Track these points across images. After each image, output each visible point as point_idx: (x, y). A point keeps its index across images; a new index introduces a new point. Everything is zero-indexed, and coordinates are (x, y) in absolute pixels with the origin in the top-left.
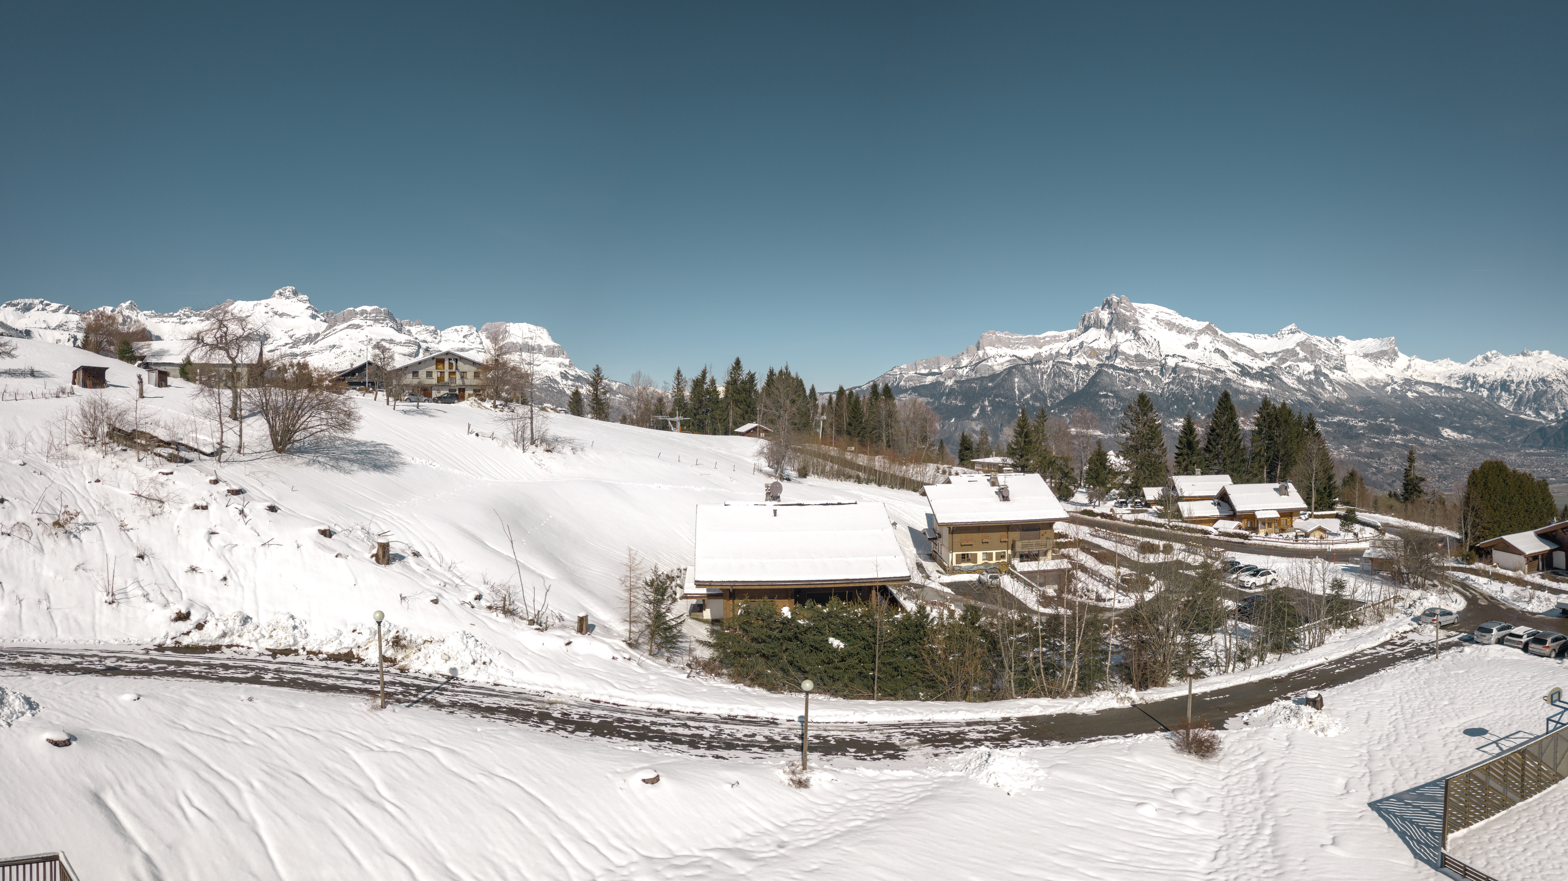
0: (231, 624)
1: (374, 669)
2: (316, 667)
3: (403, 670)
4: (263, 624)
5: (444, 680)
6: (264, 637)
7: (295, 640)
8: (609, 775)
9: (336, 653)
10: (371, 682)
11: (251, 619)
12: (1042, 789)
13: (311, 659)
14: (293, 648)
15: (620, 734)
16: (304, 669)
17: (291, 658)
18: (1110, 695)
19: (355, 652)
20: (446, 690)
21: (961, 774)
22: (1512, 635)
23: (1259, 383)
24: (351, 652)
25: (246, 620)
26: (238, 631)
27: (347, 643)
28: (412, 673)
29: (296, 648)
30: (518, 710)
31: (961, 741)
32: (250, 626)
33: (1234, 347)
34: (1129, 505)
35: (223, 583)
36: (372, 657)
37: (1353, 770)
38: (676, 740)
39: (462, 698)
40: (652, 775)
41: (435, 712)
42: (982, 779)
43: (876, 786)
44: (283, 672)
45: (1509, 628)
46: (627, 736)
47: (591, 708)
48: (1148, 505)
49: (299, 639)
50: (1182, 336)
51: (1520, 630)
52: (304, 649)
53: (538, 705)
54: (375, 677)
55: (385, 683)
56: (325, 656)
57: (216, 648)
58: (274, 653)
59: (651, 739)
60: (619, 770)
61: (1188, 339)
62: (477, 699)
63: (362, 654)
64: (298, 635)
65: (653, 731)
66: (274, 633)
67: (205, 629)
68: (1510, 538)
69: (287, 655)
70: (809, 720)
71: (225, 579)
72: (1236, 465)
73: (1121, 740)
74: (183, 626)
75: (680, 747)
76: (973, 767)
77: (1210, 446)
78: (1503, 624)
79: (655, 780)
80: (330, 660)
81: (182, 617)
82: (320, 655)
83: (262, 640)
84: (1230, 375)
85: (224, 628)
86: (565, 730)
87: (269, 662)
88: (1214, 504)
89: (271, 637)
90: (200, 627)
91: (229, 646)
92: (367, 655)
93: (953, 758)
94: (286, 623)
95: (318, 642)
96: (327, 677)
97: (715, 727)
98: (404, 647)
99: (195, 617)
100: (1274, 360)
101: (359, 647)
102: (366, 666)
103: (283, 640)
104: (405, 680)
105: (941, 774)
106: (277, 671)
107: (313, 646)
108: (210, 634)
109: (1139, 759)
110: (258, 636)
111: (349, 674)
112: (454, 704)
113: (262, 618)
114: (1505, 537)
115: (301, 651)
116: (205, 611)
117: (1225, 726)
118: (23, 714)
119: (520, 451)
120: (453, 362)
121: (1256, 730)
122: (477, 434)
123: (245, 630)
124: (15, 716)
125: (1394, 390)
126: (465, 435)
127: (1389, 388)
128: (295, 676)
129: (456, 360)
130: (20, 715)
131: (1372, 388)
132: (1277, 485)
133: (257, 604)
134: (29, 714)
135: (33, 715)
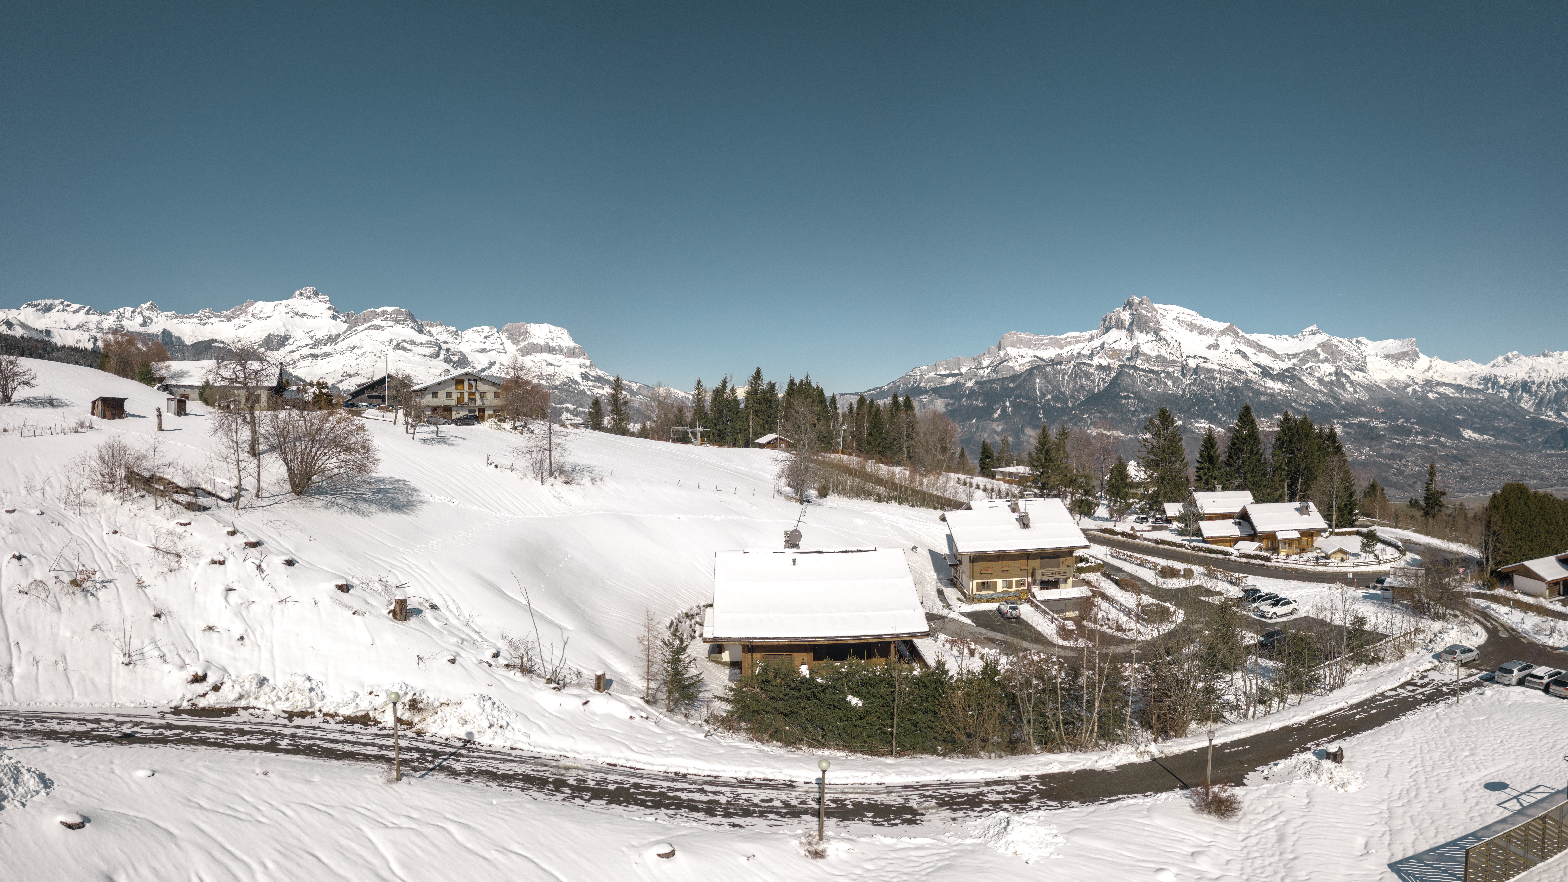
0: (247, 686)
1: (390, 733)
2: (332, 731)
3: (419, 734)
4: (280, 685)
5: (461, 745)
6: (280, 699)
7: (311, 703)
8: (624, 849)
9: (353, 716)
10: (387, 748)
11: (268, 680)
12: (1061, 858)
13: (328, 723)
14: (309, 711)
15: (636, 801)
16: (320, 734)
17: (307, 722)
18: (1130, 747)
19: (371, 715)
20: (463, 755)
21: (980, 842)
22: (1533, 676)
23: (1279, 383)
24: (367, 716)
25: (262, 682)
26: (254, 693)
27: (363, 706)
28: (428, 737)
29: (312, 711)
30: (534, 777)
31: (980, 804)
32: (266, 688)
33: (1254, 347)
34: (1150, 522)
35: (240, 642)
36: (388, 720)
37: (1373, 829)
38: (693, 808)
39: (477, 764)
40: (667, 849)
41: (451, 782)
42: (1001, 849)
43: (894, 856)
44: (300, 737)
45: (1530, 668)
46: (643, 805)
47: (607, 771)
48: (1169, 522)
49: (315, 701)
50: (1203, 336)
51: (1541, 670)
52: (320, 711)
53: (553, 771)
54: (391, 742)
55: (401, 748)
56: (342, 719)
57: (232, 711)
58: (291, 715)
59: (667, 808)
60: (634, 844)
61: (1210, 340)
62: (493, 765)
63: (378, 718)
64: (315, 697)
65: (670, 799)
66: (290, 695)
67: (221, 690)
68: (1532, 564)
69: (303, 717)
70: (826, 782)
71: (242, 638)
72: (1257, 480)
73: (1141, 800)
74: (200, 688)
75: (697, 816)
76: (991, 834)
77: (1231, 460)
78: (1523, 662)
79: (670, 855)
80: (347, 723)
81: (199, 679)
82: (336, 718)
83: (279, 702)
84: (1251, 376)
85: (240, 690)
86: (581, 799)
87: (285, 726)
88: (1235, 523)
89: (287, 699)
90: (216, 688)
91: (245, 709)
92: (383, 718)
93: (971, 824)
94: (303, 685)
95: (335, 705)
96: (344, 742)
97: (732, 793)
98: (421, 710)
99: (212, 679)
100: (1295, 361)
101: (375, 710)
102: (381, 730)
103: (300, 702)
104: (421, 744)
105: (960, 840)
106: (294, 736)
107: (329, 709)
108: (227, 696)
109: (1159, 821)
110: (275, 698)
111: (365, 739)
112: (469, 772)
113: (279, 679)
114: (1527, 562)
115: (317, 714)
116: (222, 672)
117: (1245, 781)
118: (37, 792)
119: (539, 483)
120: (473, 383)
121: (1276, 789)
122: (496, 466)
123: (262, 692)
124: (29, 796)
125: (1415, 391)
126: (483, 466)
127: (1410, 390)
128: (312, 742)
129: (476, 381)
130: (34, 794)
131: (1393, 389)
132: (1298, 505)
133: (273, 664)
134: (43, 793)
135: (48, 794)
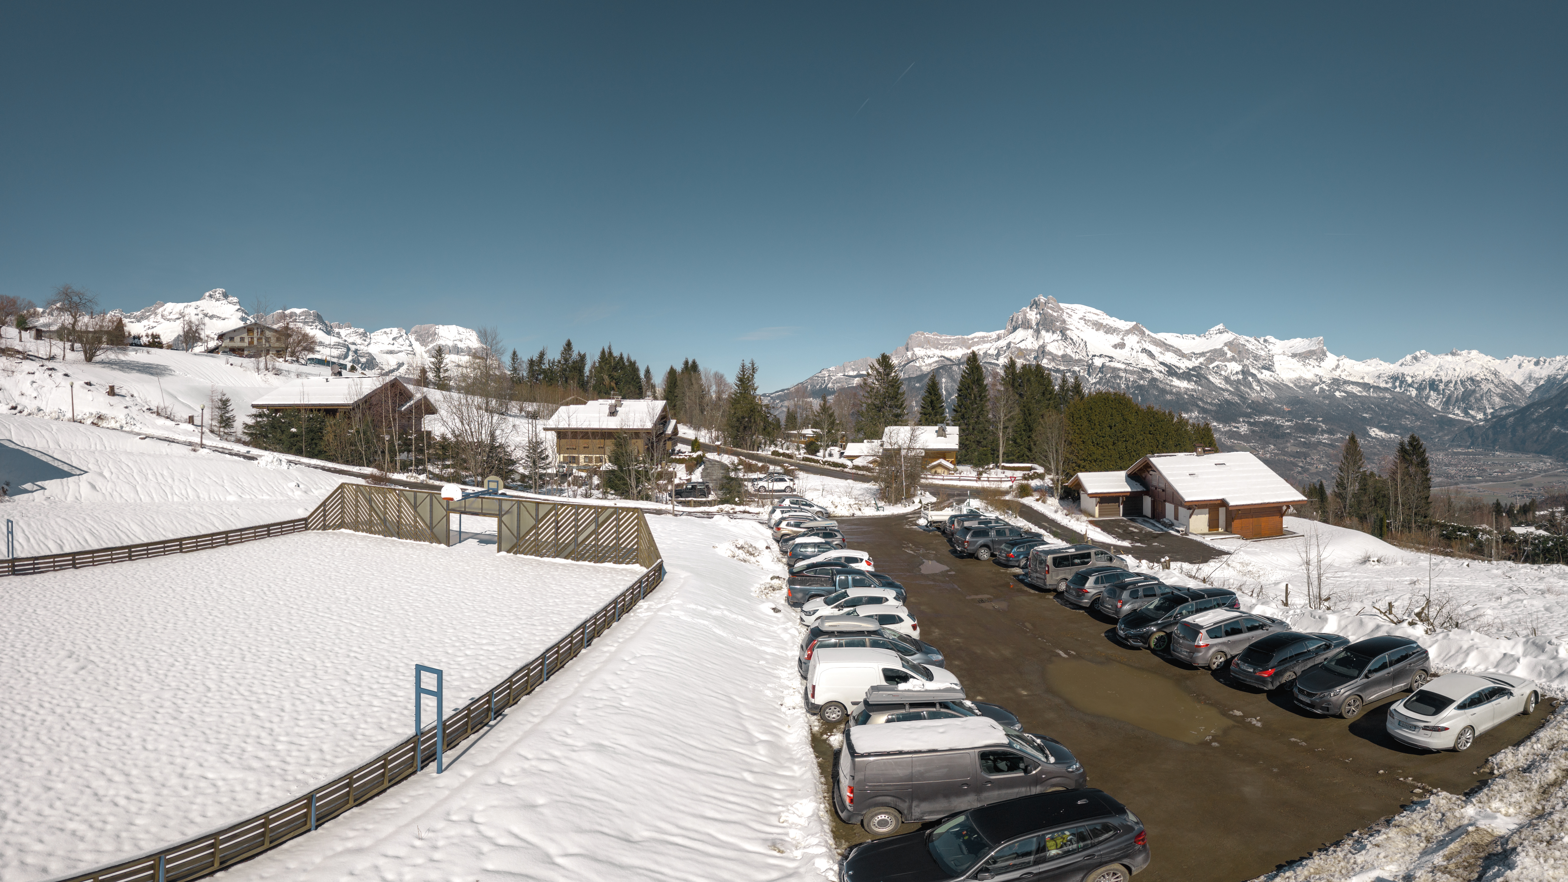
23: (1186, 382)
33: (1161, 346)
50: (1109, 336)
61: (1116, 339)
84: (1157, 375)
100: (1201, 360)
125: (1322, 390)
127: (1317, 388)
131: (1300, 387)
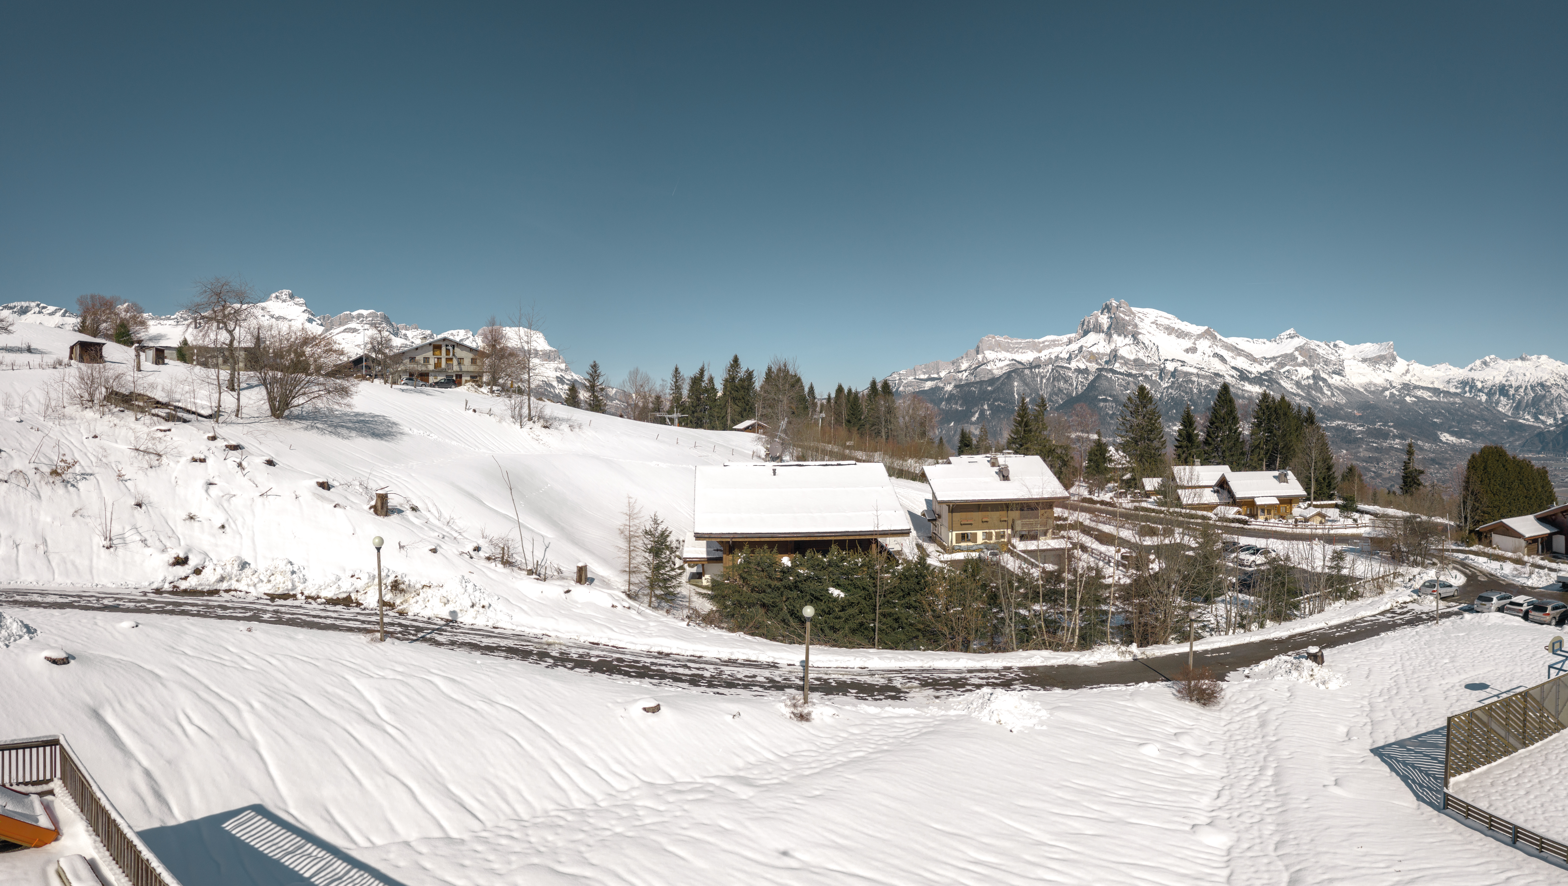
0: (229, 568)
1: (373, 612)
2: (315, 609)
3: (401, 613)
4: (261, 569)
5: (443, 623)
6: (262, 581)
7: (293, 585)
8: (610, 705)
9: (335, 598)
10: (369, 623)
11: (249, 564)
12: (1045, 728)
13: (310, 603)
14: (291, 593)
15: (620, 672)
16: (302, 611)
17: (290, 602)
18: (1112, 648)
19: (353, 596)
20: (446, 631)
21: (963, 713)
22: (1512, 603)
23: (1257, 387)
24: (349, 597)
25: (244, 565)
26: (236, 576)
27: (345, 587)
28: (410, 615)
29: (294, 592)
30: (517, 649)
31: (963, 686)
32: (248, 571)
33: (1233, 351)
34: (1129, 496)
35: (221, 531)
36: (371, 600)
37: (1356, 720)
38: (676, 678)
39: (461, 638)
40: (653, 704)
41: (434, 648)
42: (984, 716)
43: (878, 722)
44: (282, 614)
45: (1510, 597)
46: (627, 674)
47: (590, 649)
48: (1148, 495)
49: (297, 584)
50: (1181, 340)
51: (1520, 599)
52: (302, 593)
53: (538, 646)
54: (374, 619)
55: (385, 624)
56: (324, 600)
57: (214, 592)
58: (273, 597)
59: (651, 677)
60: (619, 700)
61: (1188, 344)
62: (476, 640)
63: (361, 598)
64: (296, 580)
65: (653, 670)
66: (272, 578)
67: (203, 574)
68: (1510, 522)
69: (285, 599)
70: (810, 665)
71: (223, 527)
72: (1235, 458)
73: (1122, 687)
74: (182, 571)
75: (680, 684)
76: (975, 706)
77: (1209, 439)
78: (1503, 594)
79: (656, 709)
80: (329, 604)
81: (181, 561)
82: (319, 600)
83: (261, 584)
84: (1228, 379)
85: (222, 574)
86: (565, 667)
87: (267, 605)
88: (1215, 492)
89: (269, 581)
90: (198, 572)
91: (227, 591)
92: (366, 599)
93: (955, 699)
94: (284, 568)
95: (317, 587)
96: (325, 618)
97: (716, 669)
98: (402, 591)
99: (193, 563)
100: (1273, 364)
101: (357, 591)
102: (364, 609)
103: (281, 584)
104: (404, 622)
105: (943, 712)
106: (276, 612)
107: (311, 591)
108: (208, 579)
109: (1141, 704)
110: (256, 580)
111: (347, 616)
112: (453, 643)
113: (260, 564)
114: (1505, 521)
115: (299, 596)
116: (203, 557)
117: (1226, 678)
118: (21, 637)
119: (518, 426)
120: (451, 348)
121: (1257, 683)
122: (475, 411)
123: (243, 575)
124: (12, 639)
125: (1392, 395)
126: (463, 411)
127: (1387, 393)
128: (295, 616)
129: (454, 347)
130: (17, 637)
131: (1370, 392)
132: (1276, 473)
133: (255, 550)
134: (26, 637)
135: (31, 638)
